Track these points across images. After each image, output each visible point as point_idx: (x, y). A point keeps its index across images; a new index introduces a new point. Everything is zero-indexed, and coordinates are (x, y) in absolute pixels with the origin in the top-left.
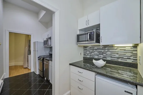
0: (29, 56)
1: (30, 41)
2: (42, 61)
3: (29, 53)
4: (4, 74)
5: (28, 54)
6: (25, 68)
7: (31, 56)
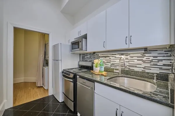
0: (45, 68)
1: (46, 46)
2: (72, 80)
3: (45, 64)
4: (5, 101)
5: (44, 66)
6: (39, 87)
7: (48, 69)
